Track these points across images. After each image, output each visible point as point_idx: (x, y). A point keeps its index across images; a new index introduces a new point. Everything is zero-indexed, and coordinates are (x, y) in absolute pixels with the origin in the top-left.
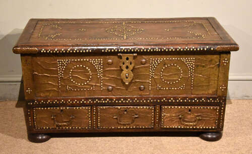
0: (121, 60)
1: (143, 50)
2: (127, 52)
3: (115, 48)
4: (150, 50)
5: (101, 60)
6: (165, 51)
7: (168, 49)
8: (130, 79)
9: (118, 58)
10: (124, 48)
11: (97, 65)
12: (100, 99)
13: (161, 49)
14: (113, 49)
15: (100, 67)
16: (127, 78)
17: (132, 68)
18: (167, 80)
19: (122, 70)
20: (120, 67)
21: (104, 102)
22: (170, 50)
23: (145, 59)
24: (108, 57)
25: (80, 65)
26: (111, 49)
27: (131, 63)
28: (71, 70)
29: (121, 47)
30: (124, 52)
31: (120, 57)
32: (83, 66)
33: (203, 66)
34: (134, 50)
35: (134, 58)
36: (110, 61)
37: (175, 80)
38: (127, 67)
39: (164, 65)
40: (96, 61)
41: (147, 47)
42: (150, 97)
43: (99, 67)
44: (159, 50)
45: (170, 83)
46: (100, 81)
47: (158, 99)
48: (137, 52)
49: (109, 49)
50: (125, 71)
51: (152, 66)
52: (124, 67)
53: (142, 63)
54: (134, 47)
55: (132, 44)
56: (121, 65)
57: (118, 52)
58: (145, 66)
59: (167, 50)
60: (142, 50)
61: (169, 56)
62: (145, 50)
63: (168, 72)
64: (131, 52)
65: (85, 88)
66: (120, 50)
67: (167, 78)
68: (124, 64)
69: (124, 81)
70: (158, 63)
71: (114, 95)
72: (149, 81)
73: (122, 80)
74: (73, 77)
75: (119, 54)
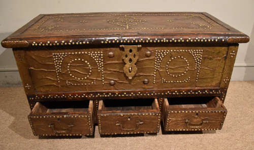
0: (123, 52)
1: (149, 41)
2: (131, 44)
3: (116, 38)
4: (157, 41)
5: (100, 52)
6: (173, 41)
7: (177, 40)
8: (133, 73)
9: (120, 50)
10: (126, 38)
11: (97, 58)
12: (102, 93)
13: (169, 40)
14: (114, 40)
15: (101, 61)
16: (130, 72)
17: (136, 61)
18: (173, 73)
19: (125, 64)
20: (123, 60)
21: (106, 96)
22: (179, 41)
23: (150, 51)
24: (109, 49)
25: (77, 59)
26: (112, 40)
27: (135, 56)
28: (69, 64)
29: (123, 38)
30: (126, 44)
31: (123, 49)
32: (81, 60)
33: (211, 59)
34: (138, 41)
35: (139, 49)
36: (111, 53)
37: (181, 73)
38: (130, 60)
39: (171, 57)
40: (95, 54)
41: (153, 37)
42: (154, 91)
43: (99, 60)
44: (167, 41)
45: (175, 76)
46: (100, 75)
47: (162, 92)
48: (141, 43)
49: (109, 40)
50: (128, 65)
51: (157, 58)
52: (127, 60)
53: (147, 56)
54: (138, 37)
55: (136, 34)
56: (124, 58)
57: (120, 43)
58: (150, 58)
59: (175, 41)
60: (147, 41)
61: (177, 48)
62: (151, 41)
63: (174, 65)
64: (135, 43)
65: (86, 82)
66: (122, 41)
67: (172, 71)
68: (126, 56)
69: (127, 75)
70: (164, 55)
71: (116, 89)
72: (154, 74)
73: (125, 75)
74: (71, 71)
75: (121, 46)
